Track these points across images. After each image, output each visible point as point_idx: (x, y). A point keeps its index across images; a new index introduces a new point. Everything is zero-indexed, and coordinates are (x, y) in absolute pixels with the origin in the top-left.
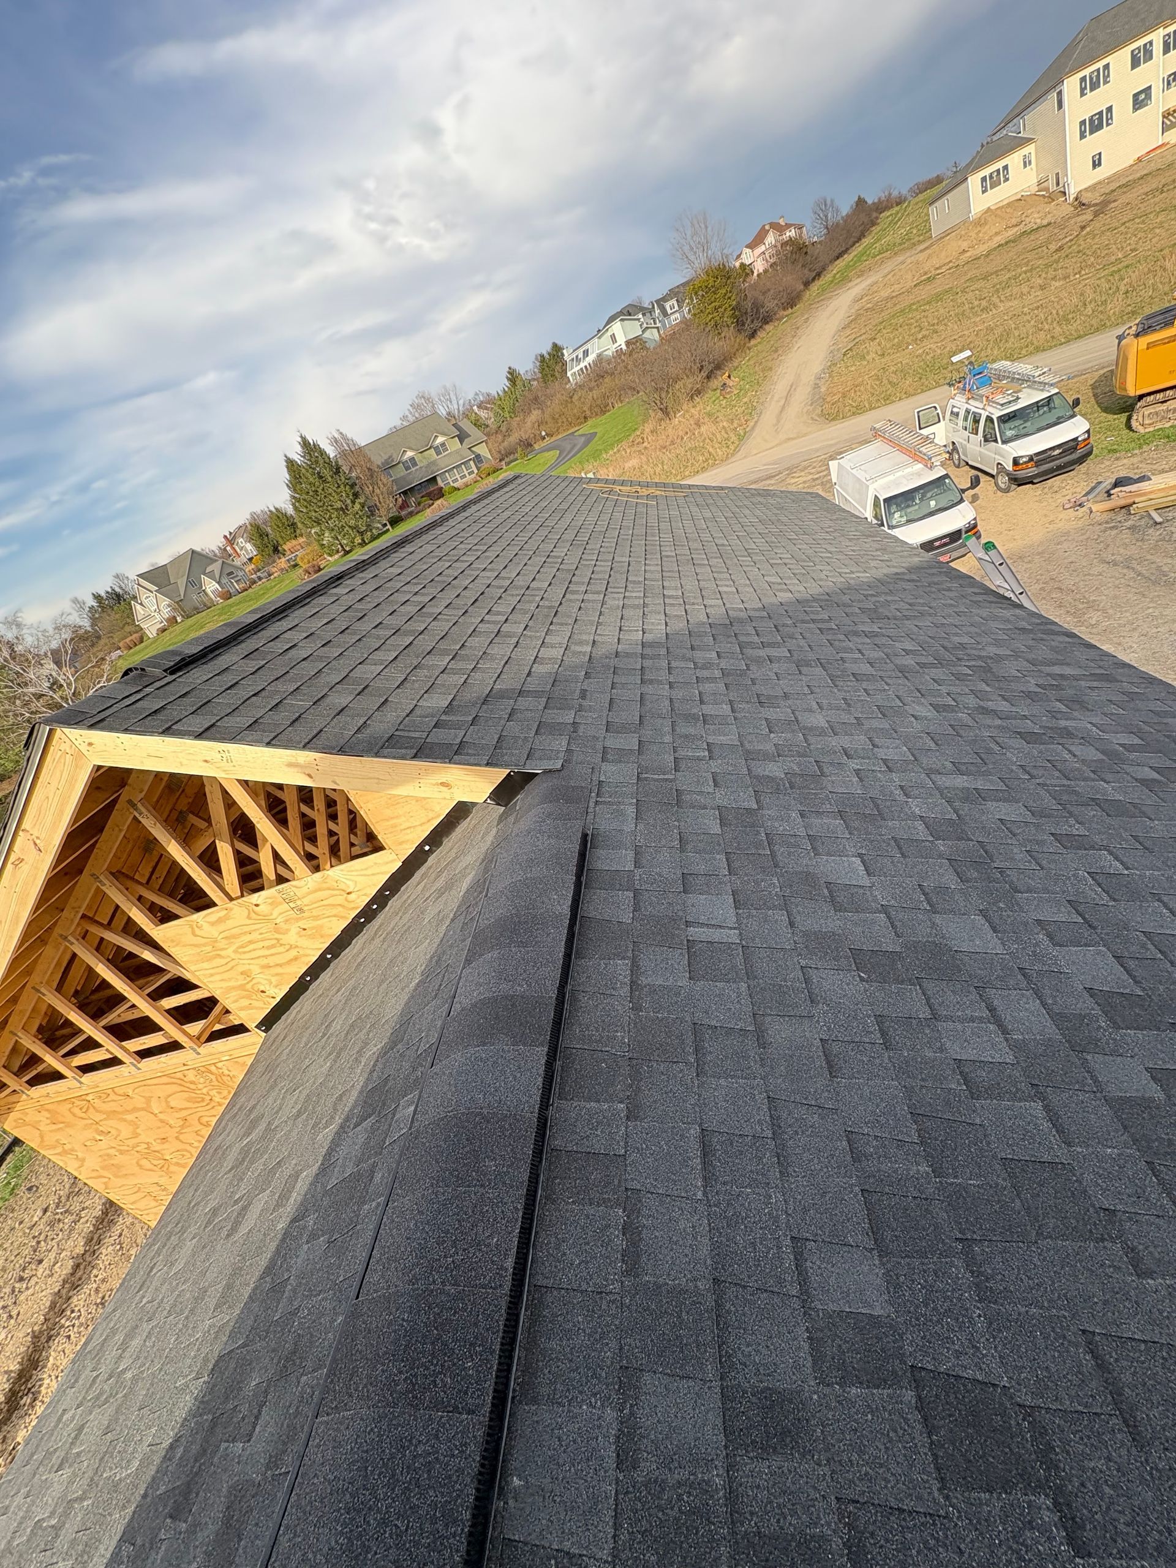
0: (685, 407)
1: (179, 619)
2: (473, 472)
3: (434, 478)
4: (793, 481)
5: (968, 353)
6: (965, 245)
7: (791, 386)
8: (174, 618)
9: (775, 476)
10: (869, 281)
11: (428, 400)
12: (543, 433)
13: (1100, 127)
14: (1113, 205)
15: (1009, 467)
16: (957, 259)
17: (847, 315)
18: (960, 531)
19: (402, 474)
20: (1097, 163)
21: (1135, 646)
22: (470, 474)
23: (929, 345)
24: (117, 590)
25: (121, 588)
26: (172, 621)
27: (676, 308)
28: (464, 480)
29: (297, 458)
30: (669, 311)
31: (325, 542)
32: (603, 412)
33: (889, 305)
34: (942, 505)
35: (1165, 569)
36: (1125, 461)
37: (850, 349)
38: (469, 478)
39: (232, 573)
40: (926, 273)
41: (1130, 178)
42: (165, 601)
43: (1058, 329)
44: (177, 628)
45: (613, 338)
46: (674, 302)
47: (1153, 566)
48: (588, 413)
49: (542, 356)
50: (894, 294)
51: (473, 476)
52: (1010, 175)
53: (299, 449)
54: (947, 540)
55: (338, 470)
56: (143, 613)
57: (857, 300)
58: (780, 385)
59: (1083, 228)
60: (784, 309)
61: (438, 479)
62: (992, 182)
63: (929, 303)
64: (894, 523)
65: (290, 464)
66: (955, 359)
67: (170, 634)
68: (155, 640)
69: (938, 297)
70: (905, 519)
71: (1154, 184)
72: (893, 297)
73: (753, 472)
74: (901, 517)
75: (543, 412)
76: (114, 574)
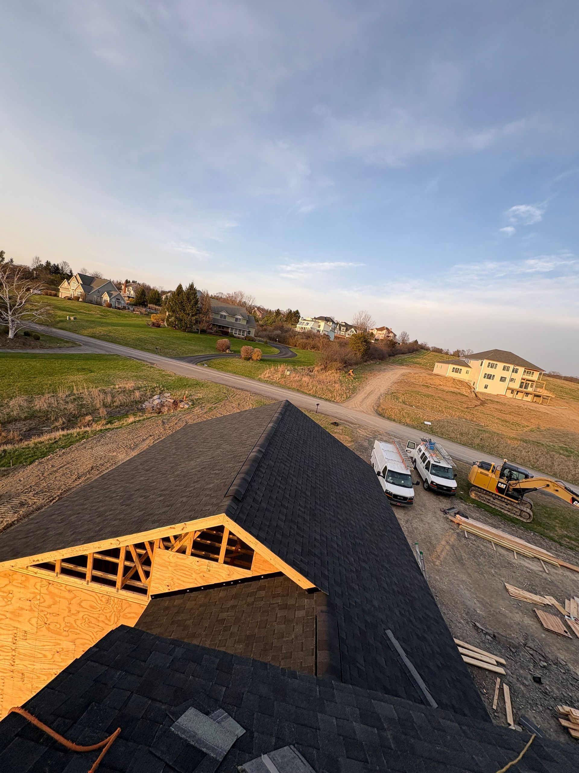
0: (333, 371)
1: (80, 300)
2: (244, 335)
3: (228, 327)
4: (359, 431)
5: (430, 424)
6: (441, 383)
7: (371, 391)
8: (79, 298)
9: (354, 424)
10: (409, 371)
11: (242, 295)
12: (277, 340)
13: (490, 378)
14: (486, 405)
15: (429, 483)
16: (437, 386)
17: (398, 378)
18: (407, 498)
19: (218, 318)
20: (486, 387)
21: (446, 583)
22: (242, 335)
23: (420, 411)
24: (60, 267)
25: (62, 267)
26: (77, 299)
27: (345, 331)
28: (239, 336)
29: (184, 288)
30: (342, 330)
31: (170, 320)
32: (304, 349)
33: (412, 386)
34: (405, 484)
35: (463, 558)
36: (463, 505)
37: (395, 392)
38: (241, 336)
39: (119, 299)
40: (427, 383)
41: (493, 399)
42: (81, 290)
43: (459, 436)
44: (77, 303)
45: (319, 326)
46: (345, 328)
47: (460, 553)
48: (297, 345)
49: (291, 311)
50: (415, 383)
51: (243, 336)
52: (461, 372)
53: (188, 286)
54: (402, 498)
55: (196, 303)
56: (66, 286)
57: (404, 375)
58: (368, 389)
59: (476, 406)
60: (379, 360)
61: (230, 329)
62: (457, 371)
63: (424, 396)
64: (388, 480)
65: (180, 287)
66: (426, 423)
67: (72, 302)
68: (62, 300)
69: (428, 396)
70: (392, 481)
71: (499, 407)
72: (414, 384)
73: (347, 416)
74: (391, 479)
75: (282, 333)
76: (64, 261)
